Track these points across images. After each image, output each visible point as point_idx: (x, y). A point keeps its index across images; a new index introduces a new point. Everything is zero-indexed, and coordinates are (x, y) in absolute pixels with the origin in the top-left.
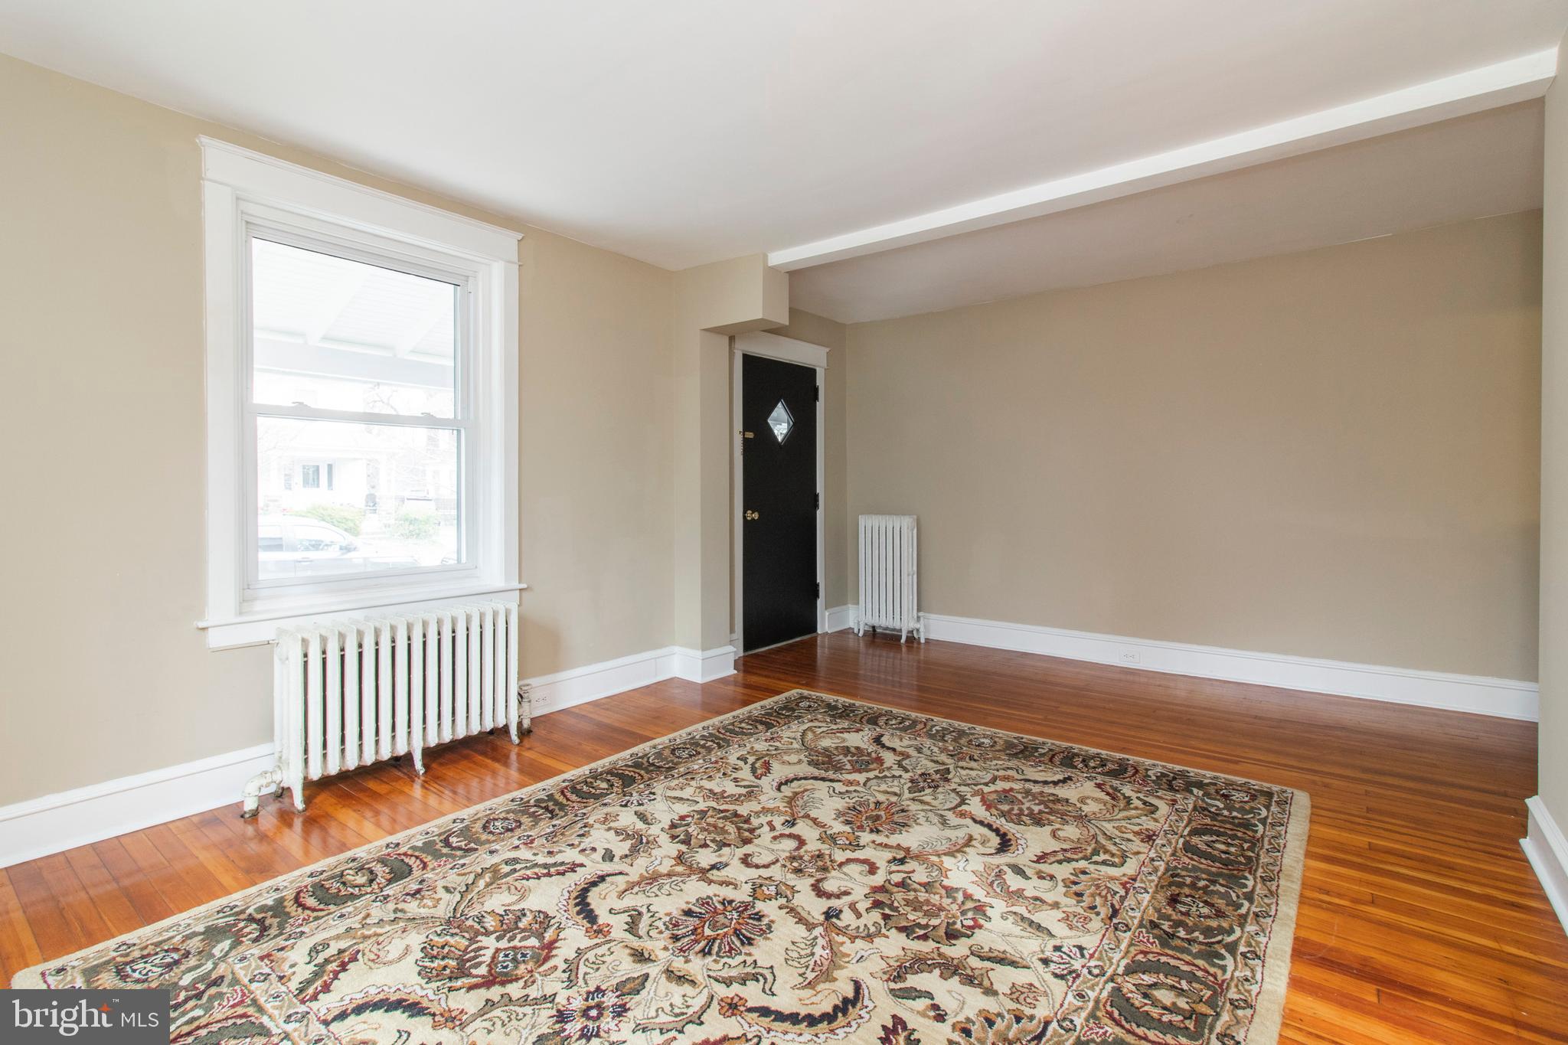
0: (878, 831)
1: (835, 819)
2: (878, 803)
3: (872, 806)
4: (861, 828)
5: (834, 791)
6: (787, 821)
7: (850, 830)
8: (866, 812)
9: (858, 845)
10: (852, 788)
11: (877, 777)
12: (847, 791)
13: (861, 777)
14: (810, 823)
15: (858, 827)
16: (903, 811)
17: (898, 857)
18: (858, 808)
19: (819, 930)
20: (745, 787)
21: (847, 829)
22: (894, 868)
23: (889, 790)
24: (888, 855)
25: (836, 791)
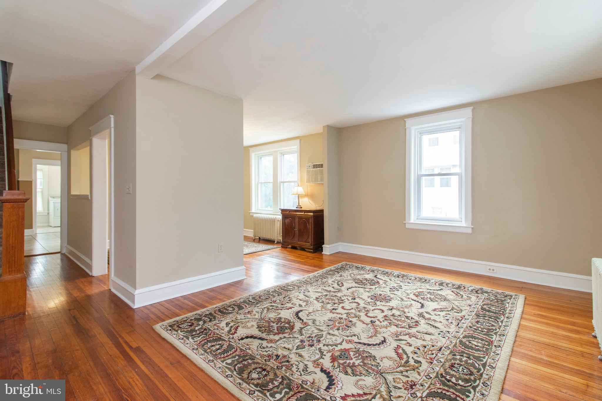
0: (340, 318)
1: (356, 323)
2: (338, 329)
3: (341, 328)
4: (346, 319)
5: (358, 337)
6: (374, 322)
7: (350, 319)
8: (343, 326)
9: (347, 314)
10: (350, 338)
11: (336, 345)
12: (352, 336)
13: (345, 346)
14: (365, 322)
15: (347, 319)
16: (328, 326)
17: (334, 310)
18: (347, 327)
19: (356, 297)
20: (402, 340)
21: (351, 319)
22: (336, 308)
23: (332, 337)
24: (337, 311)
25: (357, 336)
